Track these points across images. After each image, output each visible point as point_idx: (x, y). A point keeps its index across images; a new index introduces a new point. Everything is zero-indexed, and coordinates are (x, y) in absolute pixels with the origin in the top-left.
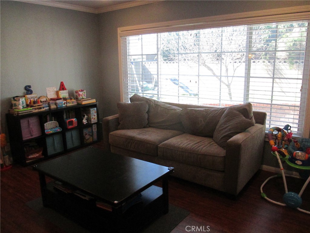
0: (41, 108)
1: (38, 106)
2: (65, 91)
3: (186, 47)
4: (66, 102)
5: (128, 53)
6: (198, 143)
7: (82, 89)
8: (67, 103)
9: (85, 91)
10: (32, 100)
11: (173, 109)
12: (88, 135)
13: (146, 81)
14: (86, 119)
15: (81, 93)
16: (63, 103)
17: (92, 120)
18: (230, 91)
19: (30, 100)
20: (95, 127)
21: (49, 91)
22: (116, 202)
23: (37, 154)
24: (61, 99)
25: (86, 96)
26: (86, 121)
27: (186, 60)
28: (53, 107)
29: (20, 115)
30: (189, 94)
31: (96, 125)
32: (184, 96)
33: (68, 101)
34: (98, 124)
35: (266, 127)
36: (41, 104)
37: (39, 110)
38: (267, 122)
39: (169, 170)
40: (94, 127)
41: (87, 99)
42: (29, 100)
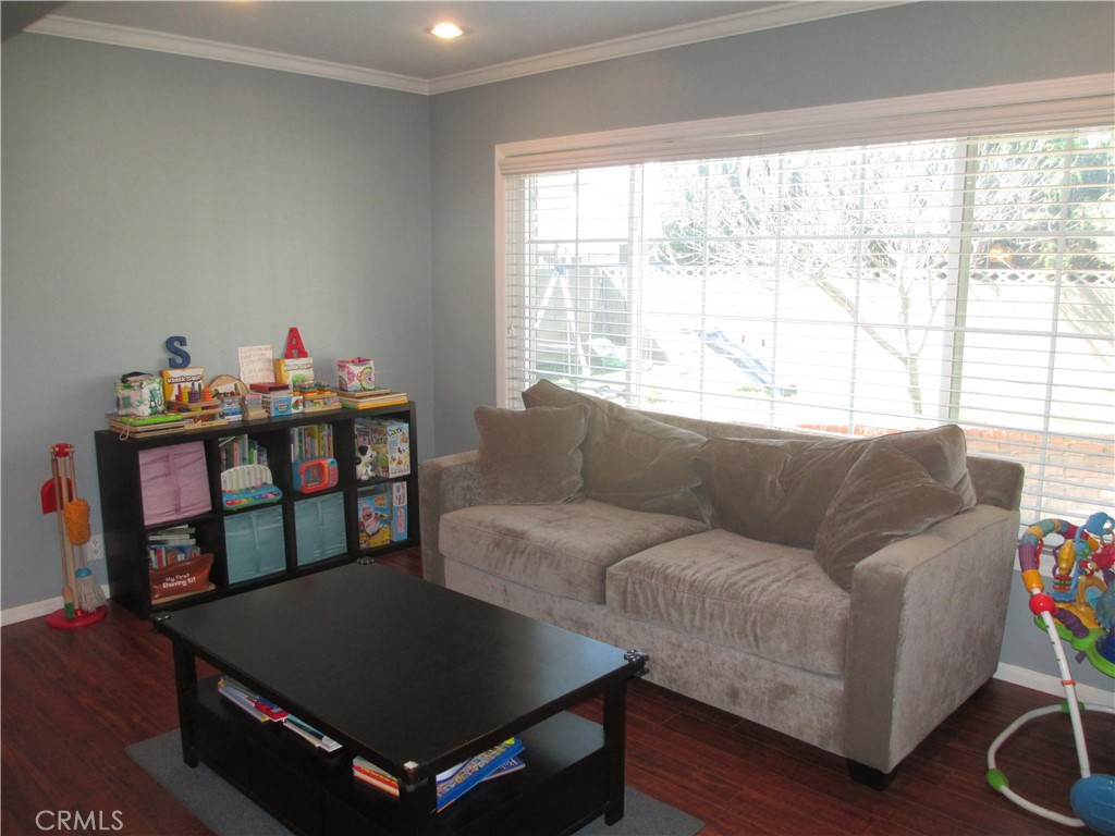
0: (212, 417)
1: (204, 408)
2: (302, 361)
3: (757, 218)
4: (301, 397)
5: (527, 235)
6: (754, 566)
7: (363, 357)
8: (306, 403)
9: (372, 362)
10: (186, 387)
11: (674, 438)
12: (376, 518)
13: (610, 338)
14: (371, 463)
15: (356, 369)
16: (293, 401)
17: (393, 466)
18: (916, 384)
19: (179, 387)
20: (401, 493)
21: (246, 357)
22: (410, 765)
23: (191, 576)
24: (286, 387)
25: (373, 379)
26: (370, 468)
27: (755, 264)
28: (256, 414)
29: (139, 436)
30: (764, 390)
31: (405, 483)
32: (747, 394)
33: (309, 396)
34: (411, 480)
35: (1022, 517)
36: (216, 401)
37: (208, 424)
38: (1026, 500)
39: (627, 662)
40: (398, 490)
41: (377, 392)
42: (176, 385)
